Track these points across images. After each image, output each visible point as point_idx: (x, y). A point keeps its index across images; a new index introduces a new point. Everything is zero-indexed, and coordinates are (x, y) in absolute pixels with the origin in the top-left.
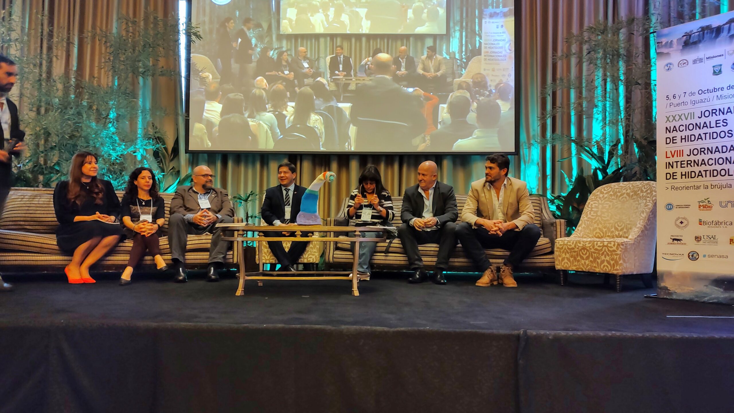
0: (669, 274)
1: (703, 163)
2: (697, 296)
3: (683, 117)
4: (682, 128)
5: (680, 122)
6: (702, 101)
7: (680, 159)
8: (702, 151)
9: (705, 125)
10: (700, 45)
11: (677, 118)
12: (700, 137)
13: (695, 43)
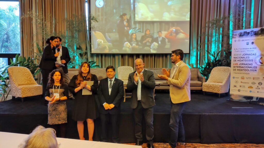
0: (233, 95)
1: (243, 67)
2: (240, 101)
3: (238, 55)
4: (238, 58)
5: (238, 56)
6: (243, 51)
7: (237, 66)
8: (243, 64)
9: (244, 58)
10: (244, 36)
11: (237, 55)
12: (242, 61)
13: (242, 36)
